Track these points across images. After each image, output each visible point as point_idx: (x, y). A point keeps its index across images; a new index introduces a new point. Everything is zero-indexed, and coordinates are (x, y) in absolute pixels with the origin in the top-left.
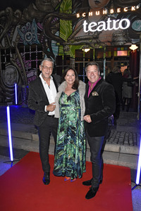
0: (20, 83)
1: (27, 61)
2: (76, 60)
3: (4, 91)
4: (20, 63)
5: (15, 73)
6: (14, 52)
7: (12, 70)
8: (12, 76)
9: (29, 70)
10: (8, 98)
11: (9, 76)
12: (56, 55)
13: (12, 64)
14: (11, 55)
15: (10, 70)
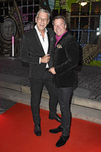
0: (17, 36)
1: (24, 15)
2: (72, 14)
3: (2, 43)
4: (18, 16)
5: (13, 26)
6: (12, 5)
7: (10, 23)
8: (10, 29)
9: (26, 24)
10: (5, 50)
11: (7, 29)
12: (52, 8)
13: (10, 17)
14: (9, 8)
15: (8, 23)
